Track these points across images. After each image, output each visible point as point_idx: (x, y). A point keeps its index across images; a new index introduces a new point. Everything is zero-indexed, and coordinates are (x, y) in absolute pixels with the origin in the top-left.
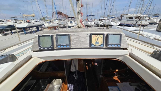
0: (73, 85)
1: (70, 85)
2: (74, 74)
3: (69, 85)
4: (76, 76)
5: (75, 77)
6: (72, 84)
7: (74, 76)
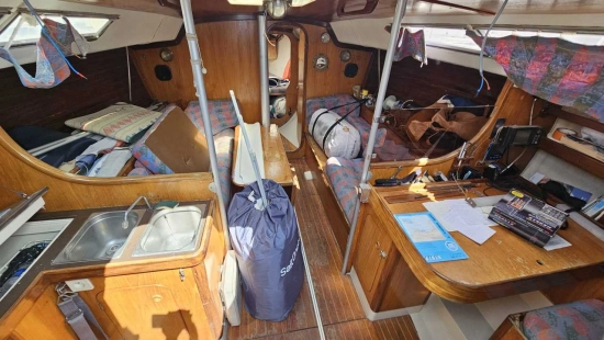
0: (250, 230)
1: (239, 228)
2: (253, 193)
3: (232, 229)
4: (259, 201)
5: (255, 202)
6: (244, 226)
7: (251, 198)
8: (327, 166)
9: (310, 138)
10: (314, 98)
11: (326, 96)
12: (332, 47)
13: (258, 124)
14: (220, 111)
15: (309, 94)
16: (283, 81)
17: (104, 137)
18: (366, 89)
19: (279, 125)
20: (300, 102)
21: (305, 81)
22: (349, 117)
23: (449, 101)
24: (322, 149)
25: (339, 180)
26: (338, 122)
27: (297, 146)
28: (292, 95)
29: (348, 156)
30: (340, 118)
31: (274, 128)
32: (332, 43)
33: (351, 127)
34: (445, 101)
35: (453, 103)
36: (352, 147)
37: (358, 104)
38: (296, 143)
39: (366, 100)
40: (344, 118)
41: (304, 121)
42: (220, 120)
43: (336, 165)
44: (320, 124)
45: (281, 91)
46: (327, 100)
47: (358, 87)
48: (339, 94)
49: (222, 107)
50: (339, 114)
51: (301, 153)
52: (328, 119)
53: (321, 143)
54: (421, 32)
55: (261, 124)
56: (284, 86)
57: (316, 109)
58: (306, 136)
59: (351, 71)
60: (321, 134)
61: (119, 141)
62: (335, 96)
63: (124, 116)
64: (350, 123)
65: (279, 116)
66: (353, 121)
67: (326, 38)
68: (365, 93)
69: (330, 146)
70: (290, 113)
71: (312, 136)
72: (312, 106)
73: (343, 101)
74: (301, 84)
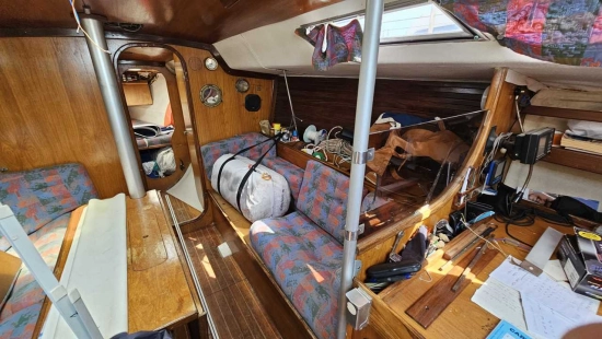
8: (251, 237)
9: (216, 197)
10: (211, 142)
11: (228, 139)
12: (223, 76)
13: (121, 196)
14: (42, 187)
15: (202, 138)
16: (164, 129)
18: (276, 122)
19: (163, 191)
20: (193, 151)
21: (193, 125)
22: (264, 160)
23: (391, 119)
24: (238, 210)
25: (277, 260)
26: (252, 169)
27: (201, 209)
28: (180, 143)
29: (277, 212)
30: (253, 163)
31: (154, 195)
32: (221, 71)
33: (271, 172)
34: (386, 120)
35: (397, 120)
36: (279, 199)
37: (272, 142)
38: (197, 205)
39: (281, 135)
40: (259, 162)
41: (203, 175)
42: (44, 202)
43: (265, 234)
44: (228, 176)
45: (162, 141)
46: (229, 142)
47: (267, 121)
48: (244, 133)
49: (45, 180)
50: (250, 158)
51: (208, 219)
52: (238, 168)
53: (234, 201)
54: (355, 22)
55: (127, 194)
56: (167, 135)
57: (217, 156)
58: (208, 194)
59: (252, 103)
60: (232, 189)
62: (239, 136)
64: (269, 167)
65: (167, 174)
66: (272, 163)
67: (211, 63)
68: (277, 127)
69: (249, 205)
70: (182, 167)
71: (219, 193)
72: (210, 153)
73: (252, 140)
74: (189, 130)
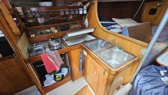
17: (118, 25)
61: (121, 27)
63: (128, 21)
